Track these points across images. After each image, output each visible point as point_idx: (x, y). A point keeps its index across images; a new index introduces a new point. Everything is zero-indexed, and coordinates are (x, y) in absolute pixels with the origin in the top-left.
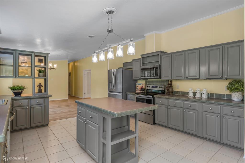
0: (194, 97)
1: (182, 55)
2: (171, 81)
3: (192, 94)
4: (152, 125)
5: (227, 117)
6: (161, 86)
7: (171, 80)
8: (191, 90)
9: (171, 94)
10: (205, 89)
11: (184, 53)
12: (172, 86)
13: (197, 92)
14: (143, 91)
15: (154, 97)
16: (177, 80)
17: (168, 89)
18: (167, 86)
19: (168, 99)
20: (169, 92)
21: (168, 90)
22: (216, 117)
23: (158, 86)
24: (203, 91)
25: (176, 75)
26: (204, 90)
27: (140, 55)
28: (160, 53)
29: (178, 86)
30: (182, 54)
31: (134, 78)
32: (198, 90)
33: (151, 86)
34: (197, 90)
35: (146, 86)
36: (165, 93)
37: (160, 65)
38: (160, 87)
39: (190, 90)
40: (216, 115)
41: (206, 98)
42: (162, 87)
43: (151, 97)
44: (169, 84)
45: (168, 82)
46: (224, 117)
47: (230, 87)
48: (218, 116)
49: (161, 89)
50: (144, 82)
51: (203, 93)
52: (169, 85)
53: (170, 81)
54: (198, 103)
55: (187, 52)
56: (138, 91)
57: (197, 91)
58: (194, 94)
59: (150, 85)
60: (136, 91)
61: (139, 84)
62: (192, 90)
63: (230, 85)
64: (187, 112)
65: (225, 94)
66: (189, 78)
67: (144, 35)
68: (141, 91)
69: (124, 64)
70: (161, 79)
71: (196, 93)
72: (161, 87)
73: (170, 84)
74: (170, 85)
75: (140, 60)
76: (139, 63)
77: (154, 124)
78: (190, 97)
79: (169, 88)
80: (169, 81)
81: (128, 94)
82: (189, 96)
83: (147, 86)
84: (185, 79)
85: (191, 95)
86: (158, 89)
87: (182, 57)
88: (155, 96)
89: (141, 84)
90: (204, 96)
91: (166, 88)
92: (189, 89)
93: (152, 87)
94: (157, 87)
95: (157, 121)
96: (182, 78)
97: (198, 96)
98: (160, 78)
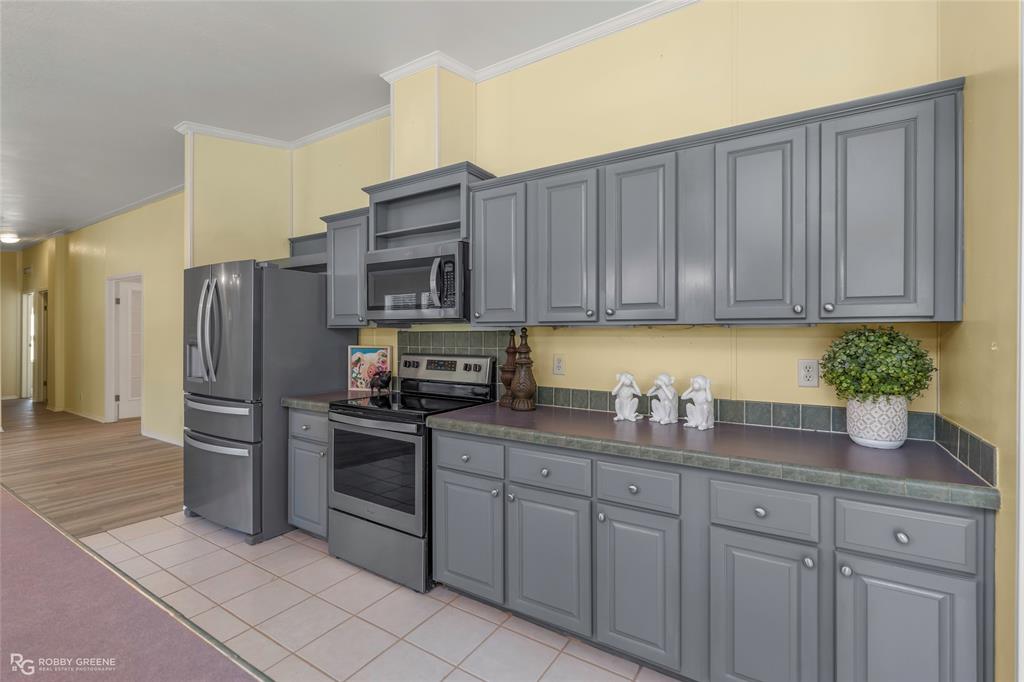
0: (644, 425)
1: (583, 187)
2: (524, 336)
3: (635, 407)
4: (417, 592)
5: (862, 565)
6: (472, 361)
7: (524, 330)
8: (628, 382)
9: (522, 405)
10: (704, 377)
11: (591, 174)
12: (529, 364)
13: (660, 394)
14: (382, 387)
15: (430, 430)
16: (555, 328)
17: (508, 376)
18: (503, 360)
19: (507, 444)
20: (514, 397)
21: (508, 383)
22: (794, 566)
23: (461, 362)
24: (693, 390)
25: (549, 298)
26: (696, 386)
27: (365, 190)
28: (462, 178)
29: (559, 361)
30: (582, 182)
31: (333, 320)
32: (667, 382)
33: (424, 361)
34: (659, 383)
35: (399, 359)
36: (495, 399)
37: (465, 246)
38: (467, 367)
39: (623, 385)
40: (795, 550)
41: (708, 429)
42: (478, 368)
43: (413, 428)
44: (512, 351)
45: (508, 338)
46: (847, 571)
47: (847, 365)
48: (809, 562)
49: (471, 377)
50: (390, 339)
51: (691, 401)
52: (515, 353)
53: (519, 333)
54: (682, 471)
55: (610, 168)
56: (359, 386)
57: (659, 388)
58: (644, 404)
59: (422, 355)
60: (350, 389)
61: (365, 351)
62: (631, 386)
63: (848, 355)
64: (617, 525)
65: (801, 401)
66: (621, 314)
67: (381, 75)
68: (372, 387)
69: (294, 242)
70: (469, 320)
71: (654, 401)
72: (476, 365)
73: (520, 353)
74: (516, 355)
75: (363, 219)
76: (358, 236)
77: (430, 583)
78: (625, 420)
79: (514, 372)
80: (513, 331)
81: (295, 409)
82: (620, 416)
83: (405, 358)
84: (598, 320)
85: (627, 411)
86: (459, 375)
87: (584, 198)
88: (432, 421)
89: (374, 350)
90: (699, 419)
91: (499, 373)
92: (618, 376)
93: (431, 365)
94: (452, 366)
95: (446, 573)
96: (582, 316)
97: (662, 414)
98: (466, 315)
